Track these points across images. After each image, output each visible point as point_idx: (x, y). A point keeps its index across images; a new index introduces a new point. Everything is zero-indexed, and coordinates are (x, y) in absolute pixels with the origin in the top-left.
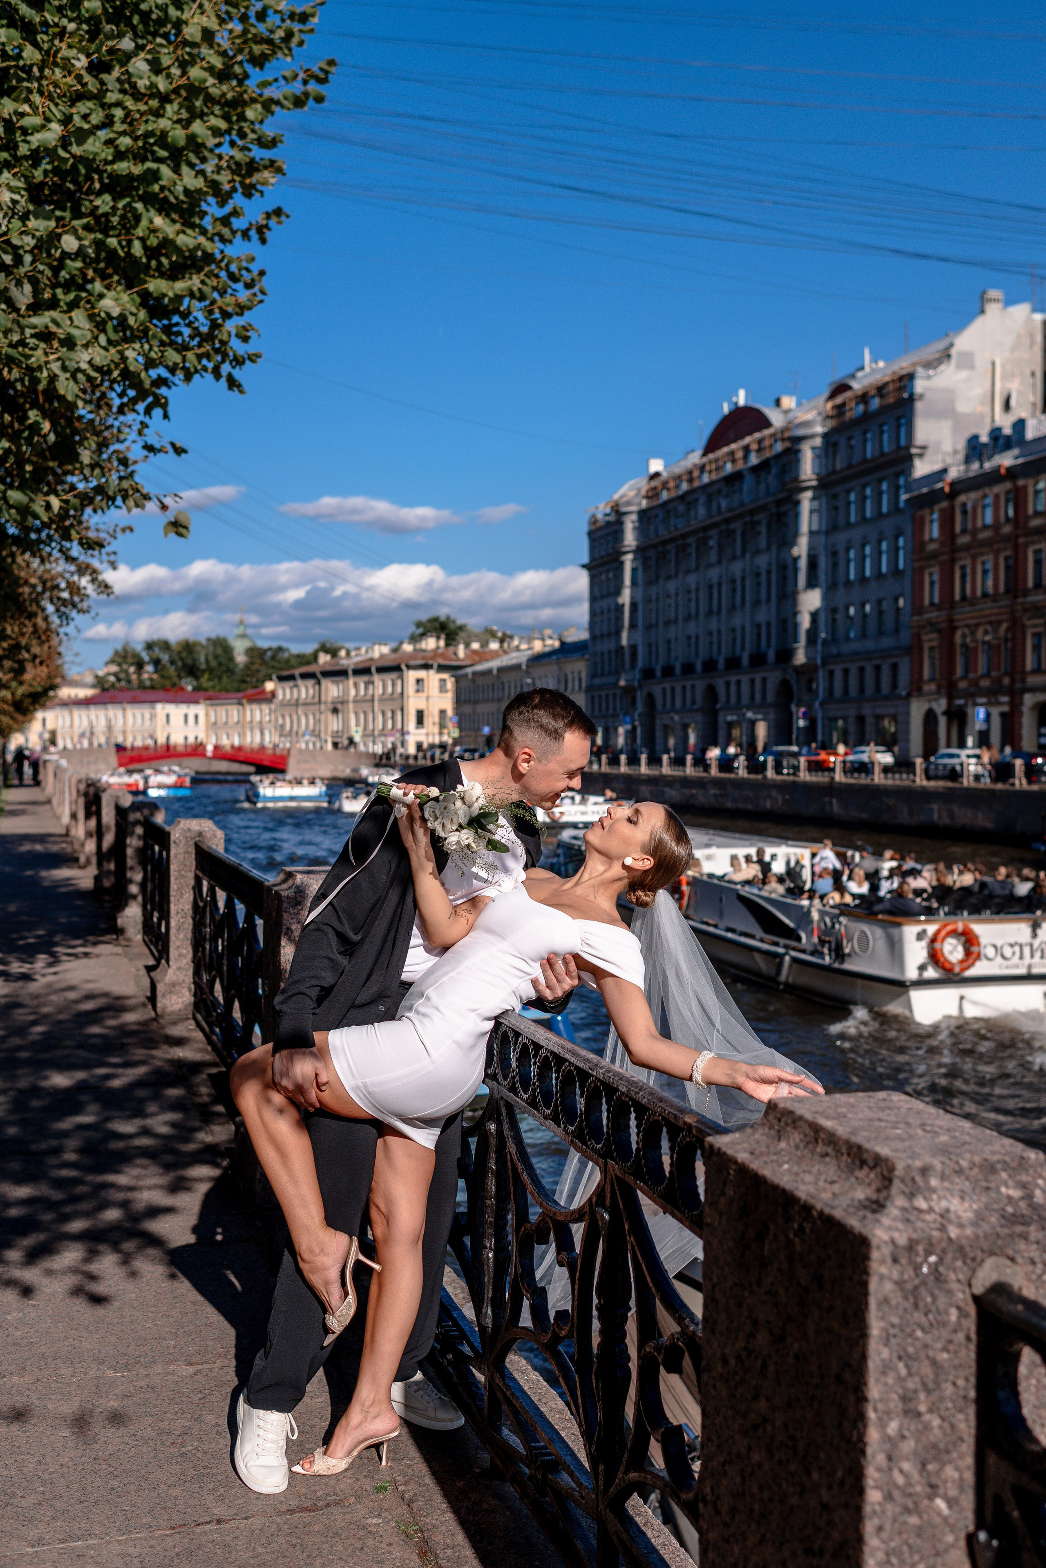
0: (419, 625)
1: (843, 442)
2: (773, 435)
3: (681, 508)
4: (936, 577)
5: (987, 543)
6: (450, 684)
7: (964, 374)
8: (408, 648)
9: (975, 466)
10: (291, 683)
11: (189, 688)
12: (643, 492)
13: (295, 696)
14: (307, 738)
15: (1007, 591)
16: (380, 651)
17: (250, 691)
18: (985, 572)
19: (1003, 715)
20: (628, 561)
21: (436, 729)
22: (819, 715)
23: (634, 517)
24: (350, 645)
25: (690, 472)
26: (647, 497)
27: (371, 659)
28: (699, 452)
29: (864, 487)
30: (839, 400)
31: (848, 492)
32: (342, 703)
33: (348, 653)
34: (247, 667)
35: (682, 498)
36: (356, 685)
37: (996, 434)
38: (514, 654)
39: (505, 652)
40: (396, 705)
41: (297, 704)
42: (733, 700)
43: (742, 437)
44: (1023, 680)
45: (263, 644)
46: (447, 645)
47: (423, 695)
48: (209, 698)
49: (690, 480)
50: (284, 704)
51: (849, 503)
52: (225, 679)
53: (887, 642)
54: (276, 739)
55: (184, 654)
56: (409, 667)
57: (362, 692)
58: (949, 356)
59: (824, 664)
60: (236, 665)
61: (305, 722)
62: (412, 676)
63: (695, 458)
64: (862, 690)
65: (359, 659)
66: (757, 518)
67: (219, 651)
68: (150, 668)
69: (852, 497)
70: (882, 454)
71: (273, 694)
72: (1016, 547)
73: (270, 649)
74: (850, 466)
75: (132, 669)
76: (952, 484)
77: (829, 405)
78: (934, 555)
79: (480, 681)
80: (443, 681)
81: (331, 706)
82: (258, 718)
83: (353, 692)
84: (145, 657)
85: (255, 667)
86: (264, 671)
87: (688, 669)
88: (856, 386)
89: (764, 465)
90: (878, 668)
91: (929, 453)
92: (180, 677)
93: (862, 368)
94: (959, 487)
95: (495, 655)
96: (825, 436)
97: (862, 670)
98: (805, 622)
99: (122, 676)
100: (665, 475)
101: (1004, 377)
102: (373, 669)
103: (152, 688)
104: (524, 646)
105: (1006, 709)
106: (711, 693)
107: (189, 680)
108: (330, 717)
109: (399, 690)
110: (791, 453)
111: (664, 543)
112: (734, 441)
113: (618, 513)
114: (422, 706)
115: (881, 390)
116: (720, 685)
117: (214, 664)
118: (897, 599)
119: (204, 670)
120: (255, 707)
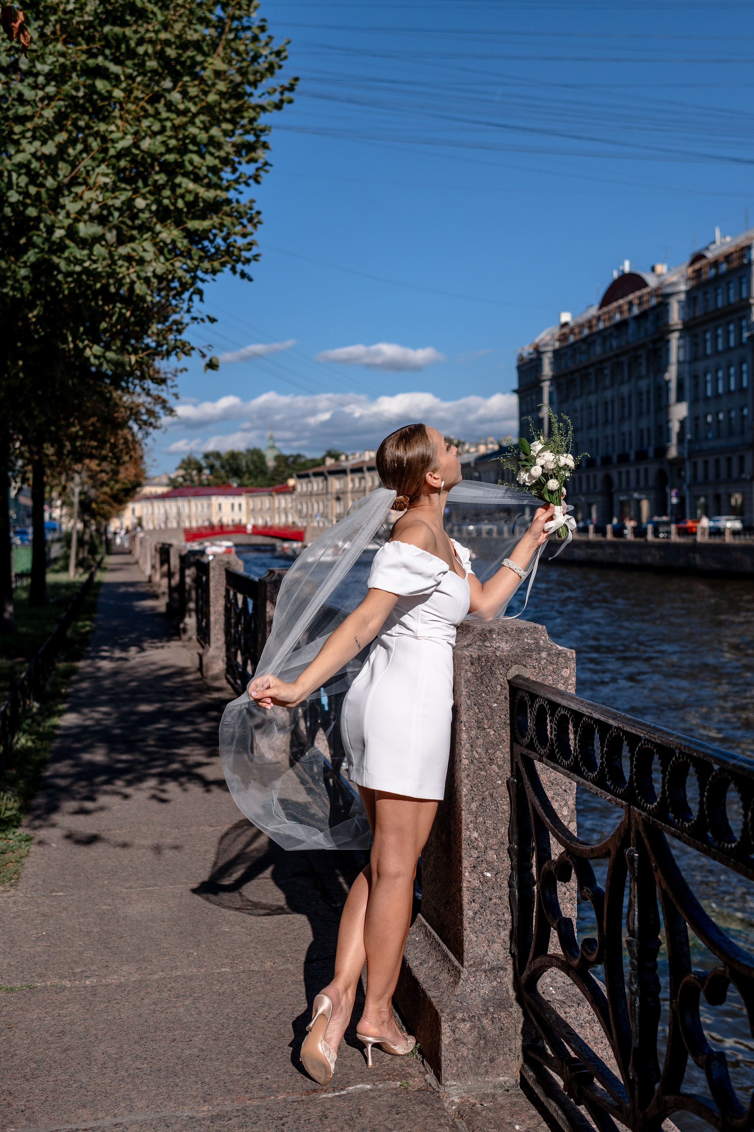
1: (700, 296)
2: (649, 293)
3: (584, 347)
10: (306, 480)
11: (235, 485)
12: (557, 336)
13: (310, 489)
14: (318, 518)
16: (370, 455)
17: (278, 486)
20: (546, 386)
22: (687, 495)
23: (550, 355)
24: (348, 452)
25: (590, 322)
26: (559, 340)
27: (363, 462)
28: (596, 307)
29: (716, 328)
30: (697, 266)
31: (705, 332)
32: (343, 493)
33: (347, 458)
34: (276, 469)
35: (584, 340)
36: (353, 480)
38: (466, 455)
41: (311, 494)
42: (624, 484)
43: (627, 295)
45: (287, 453)
48: (249, 492)
49: (590, 327)
50: (302, 495)
51: (705, 341)
52: (260, 478)
53: (736, 440)
54: (296, 520)
55: (231, 461)
57: (357, 485)
59: (690, 456)
60: (267, 468)
61: (317, 507)
63: (594, 311)
64: (717, 476)
65: (354, 461)
66: (639, 353)
67: (255, 458)
68: (207, 472)
69: (708, 336)
70: (729, 304)
71: (294, 488)
73: (291, 456)
74: (706, 314)
75: (194, 473)
77: (690, 270)
81: (335, 496)
82: (283, 504)
83: (350, 485)
84: (204, 464)
85: (281, 469)
86: (287, 471)
87: (591, 463)
88: (709, 255)
89: (643, 315)
90: (729, 460)
92: (228, 477)
93: (714, 242)
96: (688, 293)
98: (675, 427)
99: (188, 477)
100: (572, 324)
102: (364, 469)
103: (209, 485)
104: (472, 450)
106: (608, 480)
107: (234, 479)
108: (335, 503)
110: (663, 306)
111: (572, 373)
112: (622, 297)
113: (538, 352)
115: (728, 258)
116: (614, 474)
117: (252, 467)
118: (742, 409)
119: (245, 472)
120: (281, 497)
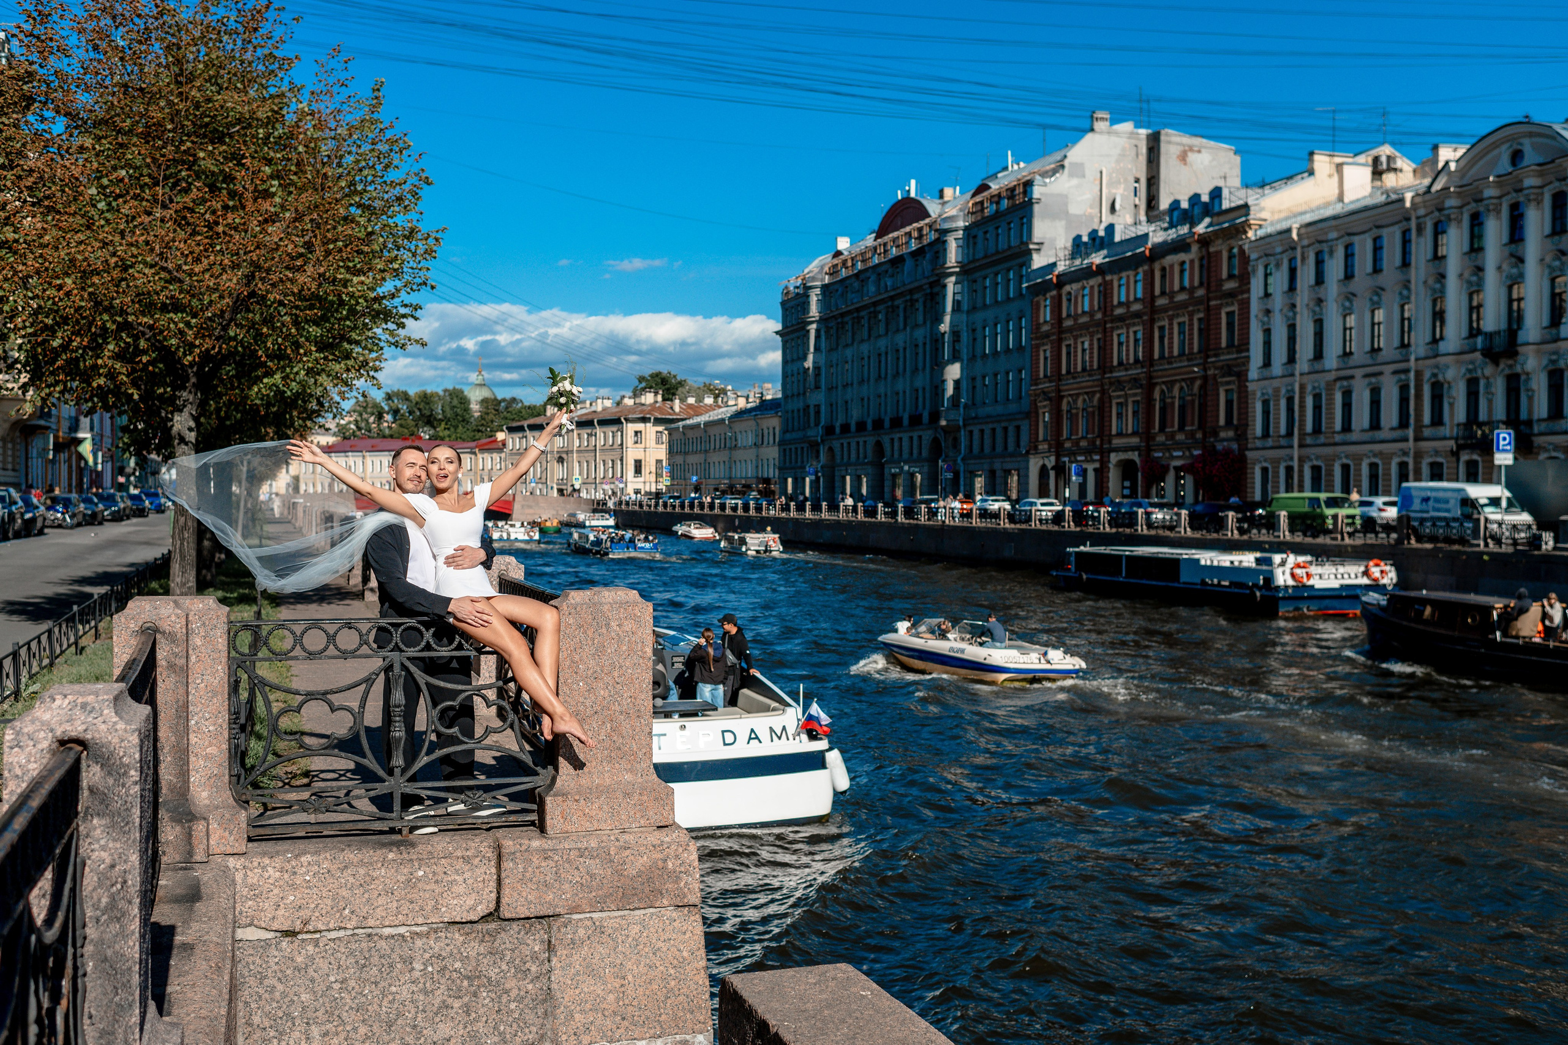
0: (640, 380)
1: (980, 234)
2: (930, 226)
3: (856, 285)
4: (1048, 354)
5: (1085, 327)
6: (665, 437)
7: (1075, 181)
8: (629, 402)
9: (1078, 262)
10: (520, 434)
11: (426, 437)
12: (826, 269)
14: (533, 485)
15: (1099, 367)
16: (603, 405)
17: (484, 441)
18: (1084, 350)
19: (1095, 470)
20: (813, 329)
21: (653, 478)
22: (962, 469)
23: (818, 291)
25: (862, 254)
26: (830, 274)
27: (595, 413)
28: (872, 236)
29: (996, 274)
30: (978, 199)
31: (985, 278)
32: (567, 453)
34: (482, 418)
35: (857, 275)
36: (580, 436)
37: (1093, 234)
38: (723, 410)
39: (719, 407)
40: (616, 455)
42: (896, 455)
43: (903, 226)
44: (1110, 442)
45: (498, 395)
46: (664, 399)
47: (641, 446)
49: (865, 261)
51: (985, 288)
52: (460, 429)
53: (1013, 407)
55: (422, 406)
56: (628, 420)
57: (585, 443)
58: (1063, 167)
59: (965, 425)
60: (472, 415)
62: (631, 428)
63: (870, 241)
64: (994, 448)
65: (584, 411)
66: (916, 296)
67: (455, 402)
68: (388, 417)
69: (988, 282)
70: (1010, 247)
71: (504, 443)
72: (1105, 330)
73: (504, 400)
74: (986, 257)
75: (372, 419)
76: (1058, 276)
77: (971, 203)
78: (1047, 335)
79: (690, 434)
80: (659, 433)
81: (557, 456)
82: (488, 466)
83: (577, 443)
84: (385, 407)
85: (489, 418)
86: (496, 422)
87: (861, 426)
88: (994, 186)
89: (921, 251)
90: (1006, 429)
91: (1044, 248)
92: (417, 426)
93: (1006, 168)
94: (1064, 279)
95: (709, 409)
96: (966, 229)
97: (994, 430)
98: (950, 390)
99: (363, 425)
100: (847, 253)
101: (1109, 185)
102: (596, 422)
103: (391, 436)
105: (1097, 465)
106: (879, 447)
107: (426, 429)
108: (556, 465)
109: (619, 441)
110: (941, 243)
111: (842, 315)
112: (898, 228)
113: (806, 287)
114: (640, 456)
115: (1012, 192)
116: (886, 440)
117: (449, 414)
118: (1020, 371)
119: (441, 420)
120: (487, 456)
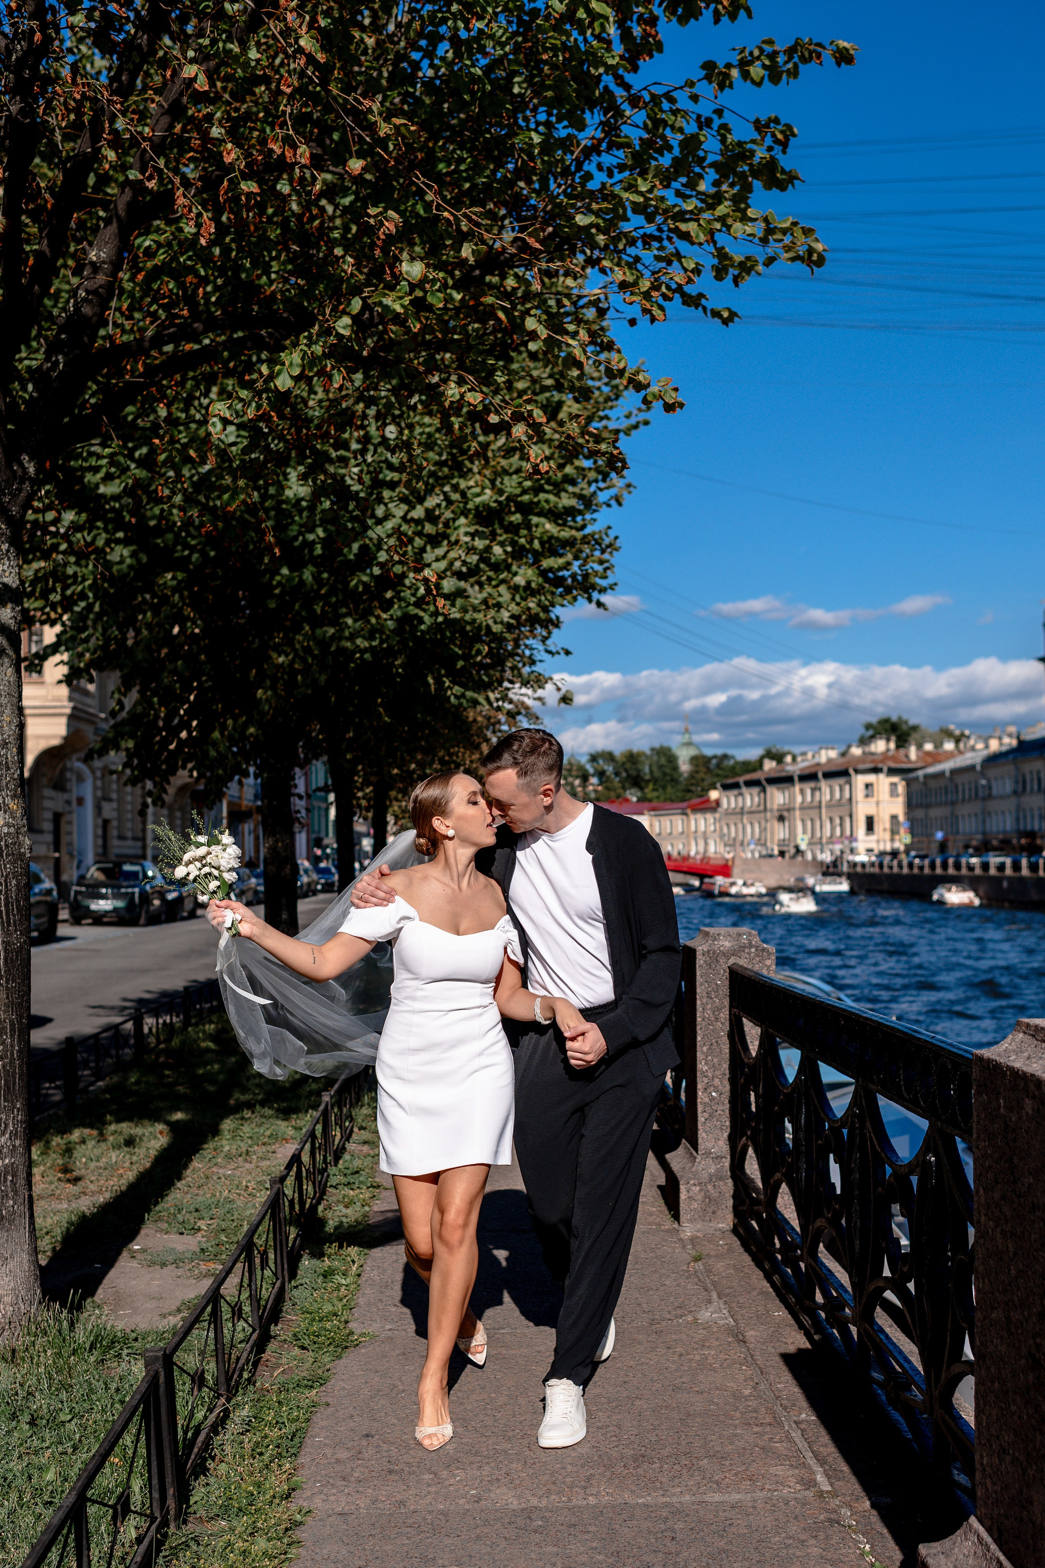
0: (868, 726)
6: (901, 788)
8: (856, 751)
10: (736, 792)
11: (634, 799)
13: (740, 804)
14: (752, 847)
16: (828, 756)
17: (695, 801)
21: (887, 836)
24: (797, 750)
27: (818, 764)
32: (788, 810)
33: (794, 759)
34: (692, 775)
36: (802, 791)
38: (969, 755)
39: (961, 752)
40: (844, 811)
41: (742, 812)
45: (709, 752)
46: (898, 747)
47: (872, 800)
48: (654, 809)
50: (729, 813)
52: (669, 790)
54: (721, 849)
55: (628, 766)
56: (857, 771)
57: (809, 798)
60: (681, 775)
61: (752, 831)
62: (860, 780)
65: (806, 764)
67: (663, 761)
68: (594, 780)
71: (718, 803)
73: (715, 757)
75: (577, 782)
79: (933, 784)
80: (894, 785)
81: (776, 814)
82: (702, 827)
83: (799, 799)
84: (590, 769)
85: (701, 775)
86: (709, 780)
92: (624, 788)
95: (950, 755)
102: (820, 775)
104: (980, 746)
107: (633, 791)
108: (776, 824)
109: (847, 795)
114: (872, 811)
117: (657, 774)
119: (648, 781)
120: (700, 817)
